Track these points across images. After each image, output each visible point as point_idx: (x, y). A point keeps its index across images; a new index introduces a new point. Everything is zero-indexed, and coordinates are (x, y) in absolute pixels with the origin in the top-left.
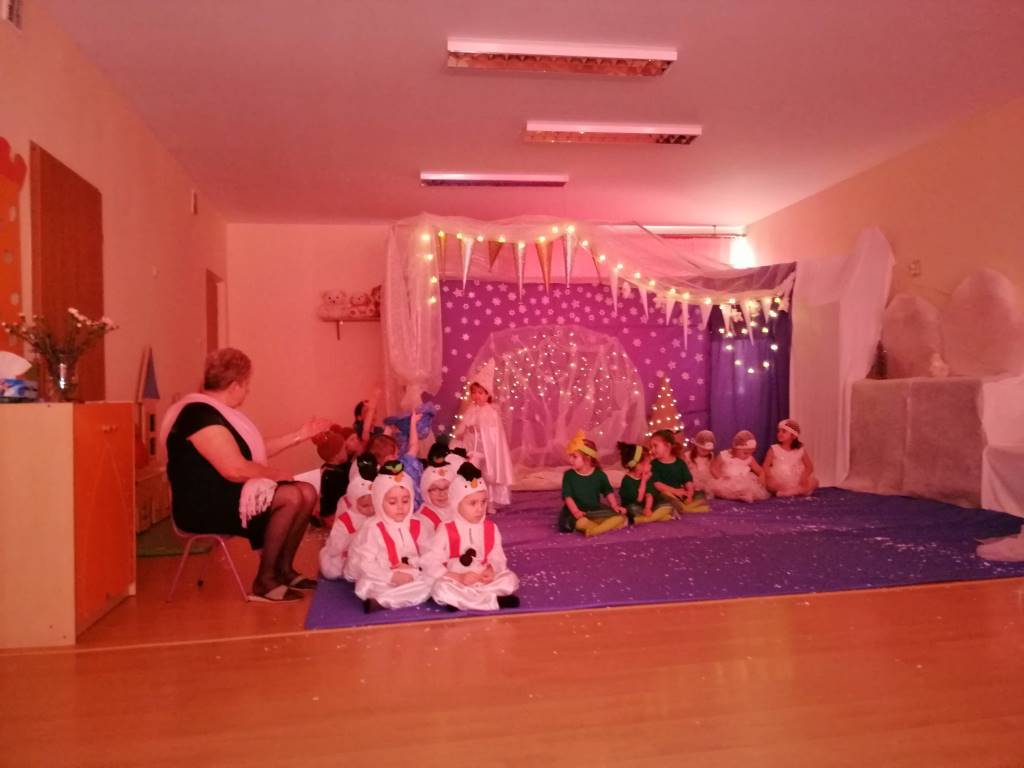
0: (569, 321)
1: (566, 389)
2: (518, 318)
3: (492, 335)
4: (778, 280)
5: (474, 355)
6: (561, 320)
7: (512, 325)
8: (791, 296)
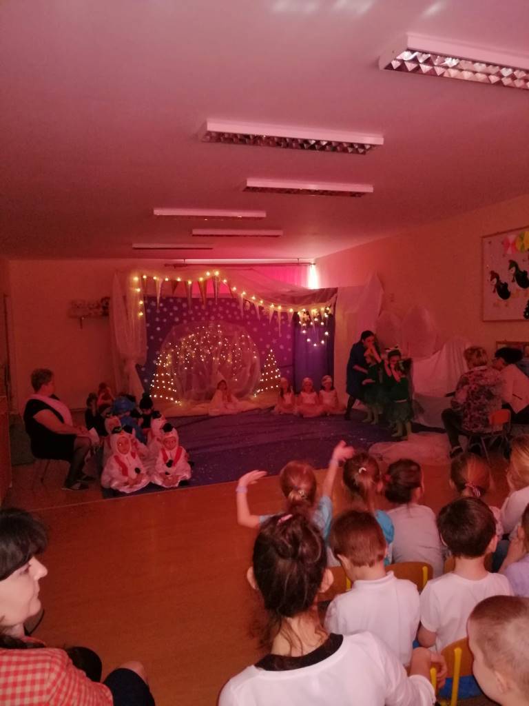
0: (217, 319)
1: (216, 357)
2: (188, 318)
3: (174, 328)
4: (328, 297)
5: (164, 339)
6: (213, 318)
7: (185, 322)
8: (335, 306)
